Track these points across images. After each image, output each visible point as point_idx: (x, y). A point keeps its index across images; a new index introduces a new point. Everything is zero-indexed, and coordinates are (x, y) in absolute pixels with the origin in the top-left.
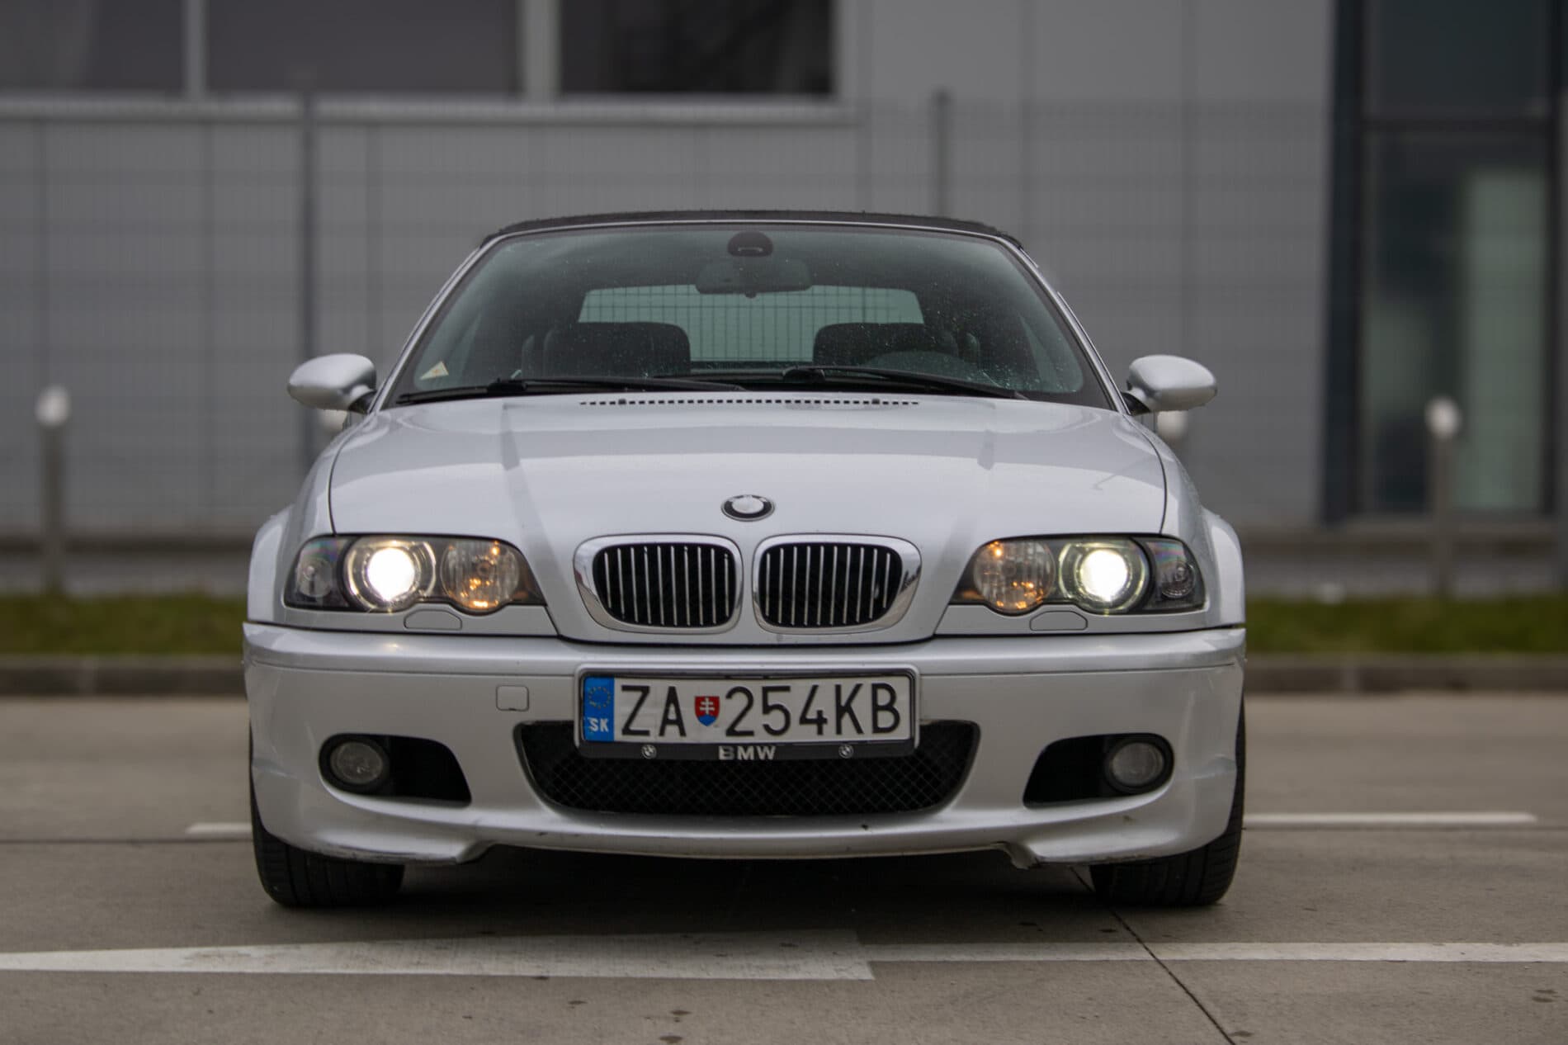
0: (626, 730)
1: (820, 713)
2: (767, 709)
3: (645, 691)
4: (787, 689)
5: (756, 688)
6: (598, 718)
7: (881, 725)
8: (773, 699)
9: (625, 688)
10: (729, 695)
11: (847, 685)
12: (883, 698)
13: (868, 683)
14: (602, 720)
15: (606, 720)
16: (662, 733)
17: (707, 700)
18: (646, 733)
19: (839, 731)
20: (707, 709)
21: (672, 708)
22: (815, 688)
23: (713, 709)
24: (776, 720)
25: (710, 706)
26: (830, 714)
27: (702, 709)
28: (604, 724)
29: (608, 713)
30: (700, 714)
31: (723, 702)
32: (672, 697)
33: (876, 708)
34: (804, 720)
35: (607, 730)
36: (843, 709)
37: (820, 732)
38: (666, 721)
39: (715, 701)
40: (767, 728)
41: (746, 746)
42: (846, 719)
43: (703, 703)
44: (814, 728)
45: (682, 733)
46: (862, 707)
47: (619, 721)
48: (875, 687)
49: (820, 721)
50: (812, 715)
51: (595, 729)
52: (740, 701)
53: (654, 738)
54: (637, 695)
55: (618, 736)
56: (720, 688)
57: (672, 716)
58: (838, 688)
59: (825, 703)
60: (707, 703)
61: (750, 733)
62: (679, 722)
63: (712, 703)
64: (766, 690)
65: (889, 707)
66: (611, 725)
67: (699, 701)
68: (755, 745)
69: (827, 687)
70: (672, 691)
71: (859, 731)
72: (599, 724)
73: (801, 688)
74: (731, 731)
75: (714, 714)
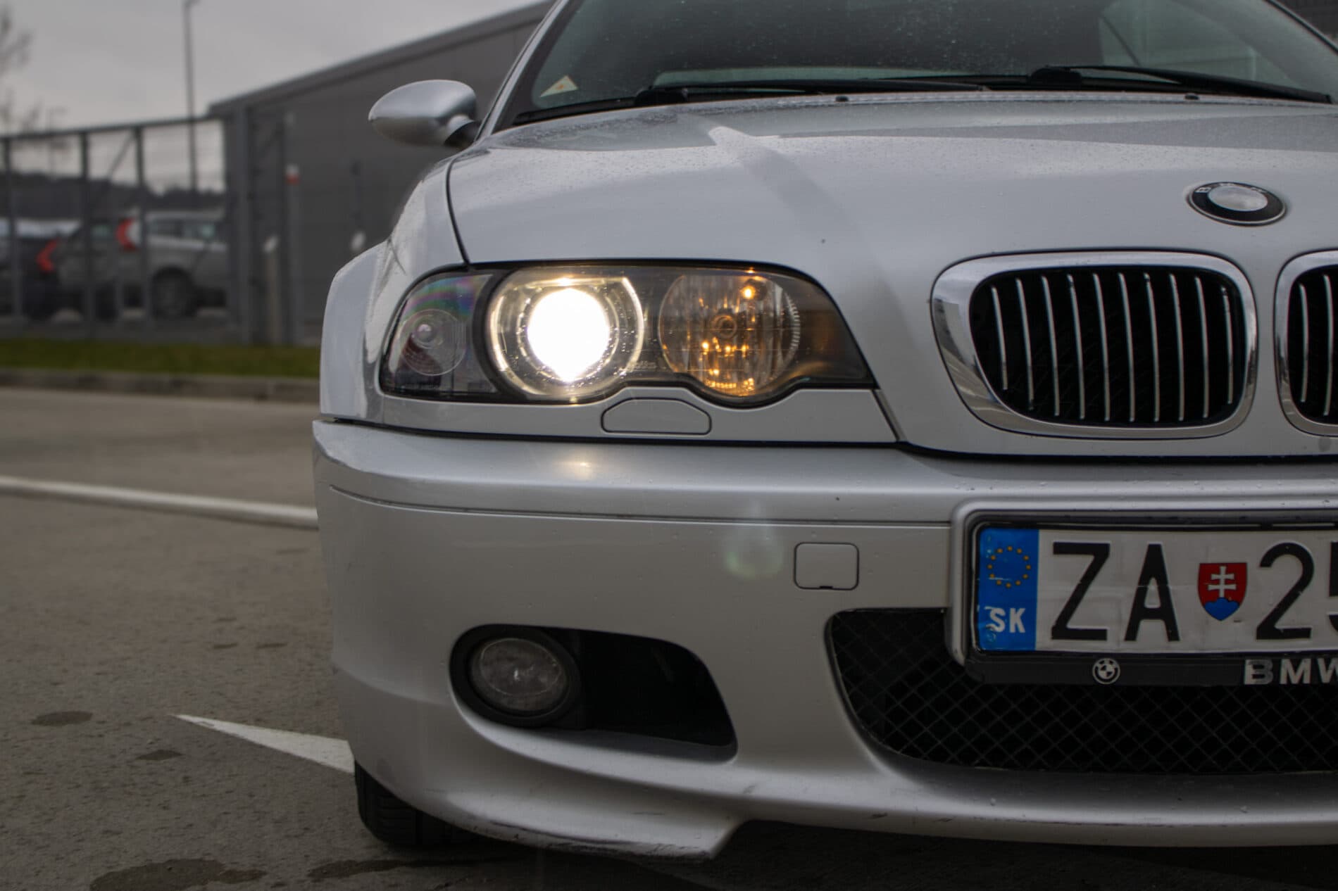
0: (1060, 630)
3: (1100, 553)
5: (1318, 544)
9: (1060, 549)
10: (1267, 561)
14: (1012, 610)
15: (1021, 611)
16: (1131, 634)
17: (1223, 569)
18: (1100, 635)
20: (1222, 588)
21: (1153, 587)
23: (1233, 587)
25: (1228, 581)
27: (1212, 587)
28: (1016, 617)
30: (1207, 598)
31: (1255, 573)
32: (1154, 565)
35: (1022, 630)
38: (1139, 613)
39: (1239, 570)
40: (1334, 623)
41: (1296, 658)
43: (1214, 577)
45: (1173, 635)
47: (1047, 614)
52: (1289, 569)
53: (1115, 643)
54: (1087, 561)
55: (1044, 640)
56: (1248, 546)
57: (1152, 602)
60: (1223, 576)
61: (1304, 633)
62: (1165, 613)
63: (1231, 576)
67: (1207, 572)
68: (1314, 655)
70: (1153, 555)
74: (1267, 630)
75: (1236, 597)
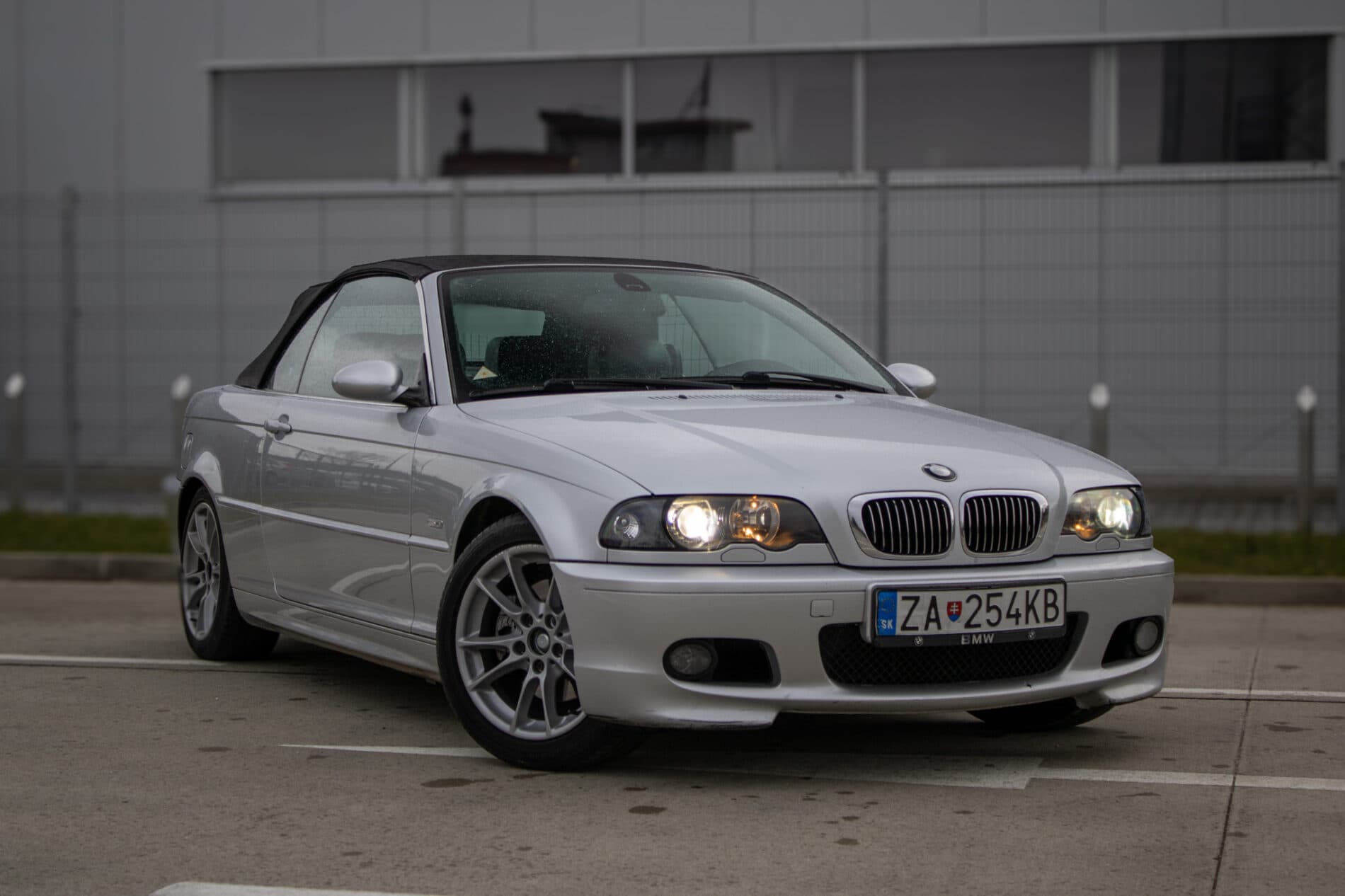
0: (904, 628)
1: (1017, 610)
2: (989, 609)
3: (917, 599)
4: (1000, 595)
5: (983, 594)
6: (887, 620)
7: (1049, 617)
8: (994, 602)
9: (904, 598)
10: (968, 600)
11: (1032, 590)
12: (1051, 598)
13: (1042, 588)
14: (889, 621)
15: (891, 621)
16: (927, 627)
17: (955, 604)
18: (916, 629)
19: (1027, 622)
20: (954, 610)
21: (933, 611)
22: (1015, 593)
23: (957, 610)
24: (993, 616)
25: (956, 608)
26: (1023, 611)
27: (951, 610)
28: (890, 623)
29: (892, 616)
30: (950, 614)
31: (964, 605)
32: (933, 603)
33: (1047, 605)
34: (1009, 616)
35: (892, 628)
36: (1030, 607)
37: (1017, 623)
38: (929, 620)
39: (959, 604)
40: (988, 621)
41: (977, 634)
42: (1031, 614)
43: (952, 606)
44: (1013, 620)
45: (939, 627)
46: (1039, 605)
47: (900, 622)
48: (1047, 591)
49: (1017, 615)
50: (1013, 612)
51: (885, 627)
52: (974, 603)
53: (921, 631)
54: (912, 602)
55: (899, 632)
56: (962, 596)
57: (933, 616)
58: (1028, 593)
59: (1020, 604)
60: (954, 606)
61: (979, 626)
62: (937, 620)
63: (957, 606)
64: (989, 596)
65: (1053, 605)
66: (894, 624)
67: (950, 604)
68: (982, 633)
69: (1021, 591)
70: (934, 599)
71: (1038, 621)
72: (887, 624)
73: (1008, 593)
74: (968, 625)
75: (959, 614)
